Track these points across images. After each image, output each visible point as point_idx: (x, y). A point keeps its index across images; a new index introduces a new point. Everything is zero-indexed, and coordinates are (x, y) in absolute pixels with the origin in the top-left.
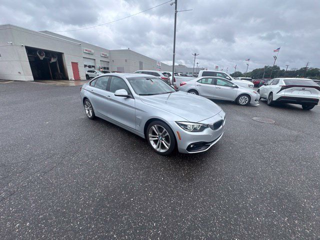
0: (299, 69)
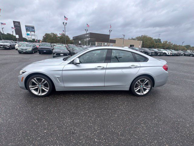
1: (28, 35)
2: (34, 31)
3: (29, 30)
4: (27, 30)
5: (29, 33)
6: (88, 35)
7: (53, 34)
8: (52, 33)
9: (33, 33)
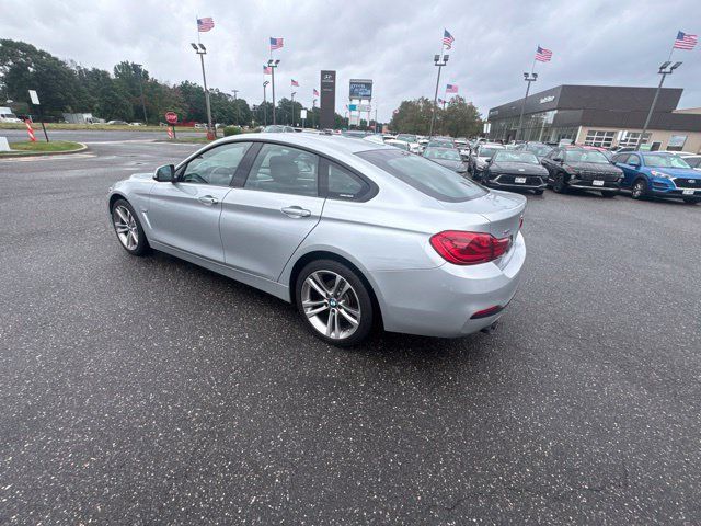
1: (353, 108)
2: (369, 97)
3: (358, 94)
4: (353, 94)
5: (355, 102)
6: (550, 99)
7: (426, 101)
8: (422, 98)
9: (365, 102)
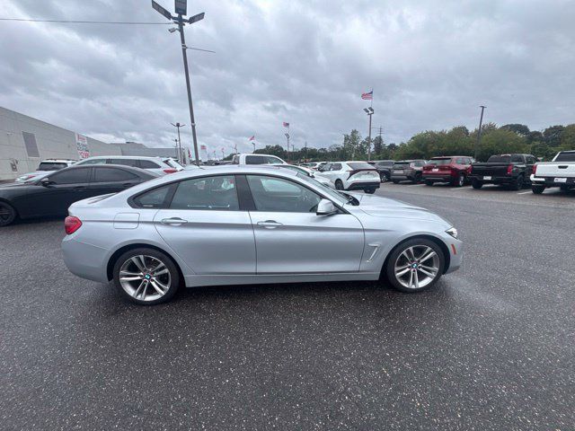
0: (300, 149)
